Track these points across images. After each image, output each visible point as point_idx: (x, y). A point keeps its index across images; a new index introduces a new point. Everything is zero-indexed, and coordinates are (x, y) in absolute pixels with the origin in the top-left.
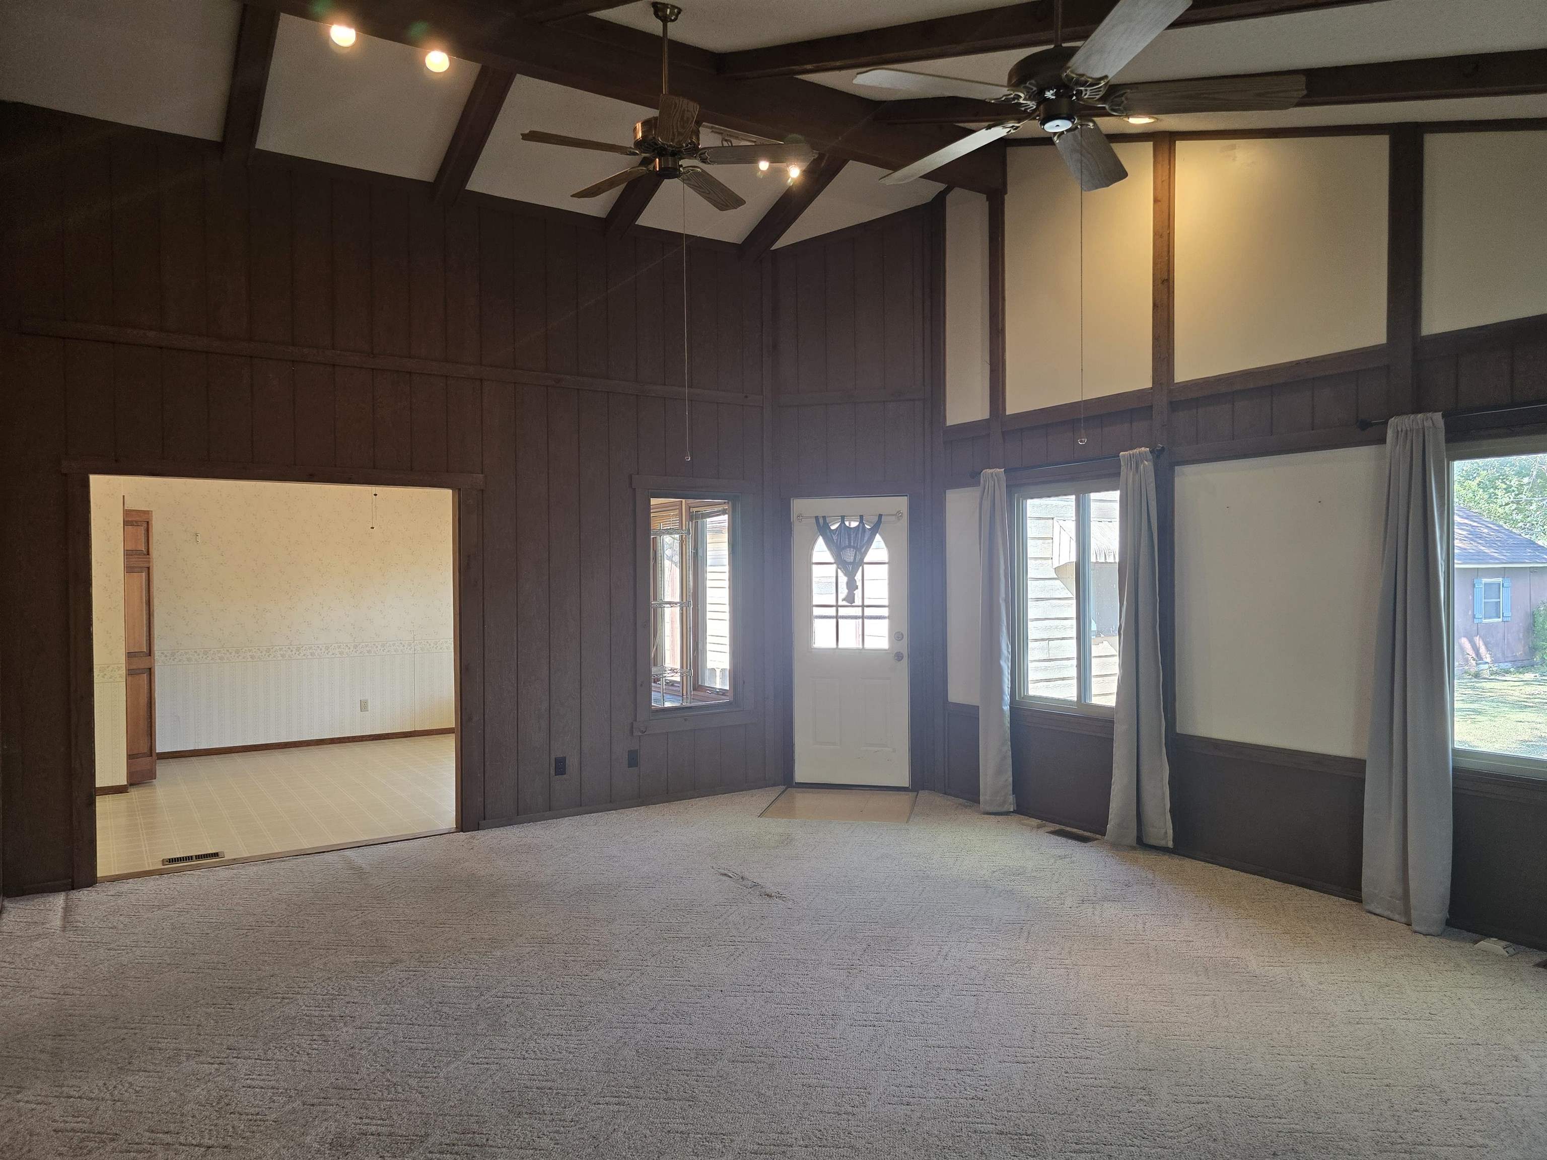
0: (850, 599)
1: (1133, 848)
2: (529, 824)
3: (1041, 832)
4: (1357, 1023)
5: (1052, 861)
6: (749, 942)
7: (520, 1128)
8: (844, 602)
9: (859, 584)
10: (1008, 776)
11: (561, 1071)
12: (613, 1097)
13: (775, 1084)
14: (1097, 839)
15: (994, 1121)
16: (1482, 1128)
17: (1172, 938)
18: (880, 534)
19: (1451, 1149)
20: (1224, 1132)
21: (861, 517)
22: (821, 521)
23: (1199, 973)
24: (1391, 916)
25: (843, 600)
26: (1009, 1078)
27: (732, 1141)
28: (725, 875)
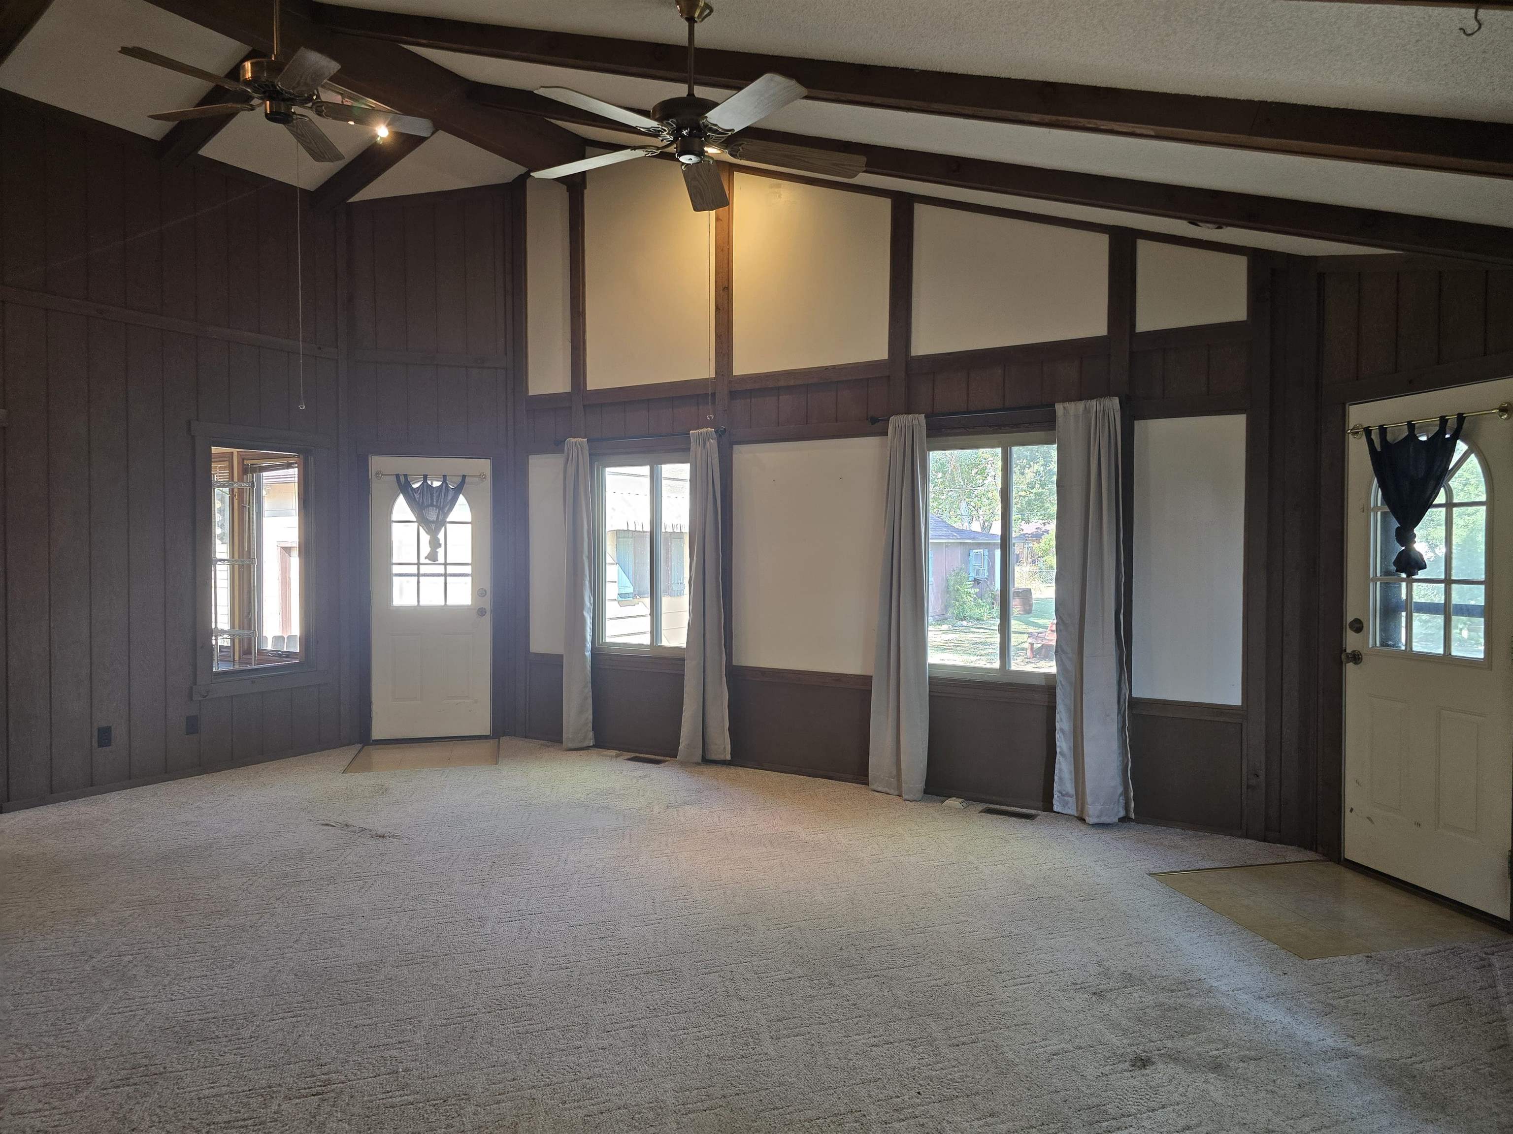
0: (433, 557)
1: (698, 764)
2: (67, 802)
3: (620, 759)
4: (879, 862)
5: (635, 781)
6: (375, 875)
7: (197, 1053)
8: (427, 560)
9: (442, 542)
10: (589, 715)
11: (220, 1003)
12: (287, 1012)
13: (444, 975)
14: (667, 761)
15: (640, 966)
16: (963, 911)
17: (742, 825)
18: (463, 495)
19: (947, 926)
20: (806, 942)
21: (445, 477)
22: (402, 479)
23: (766, 845)
24: (888, 791)
25: (426, 558)
26: (643, 937)
27: (420, 1022)
28: (327, 825)
